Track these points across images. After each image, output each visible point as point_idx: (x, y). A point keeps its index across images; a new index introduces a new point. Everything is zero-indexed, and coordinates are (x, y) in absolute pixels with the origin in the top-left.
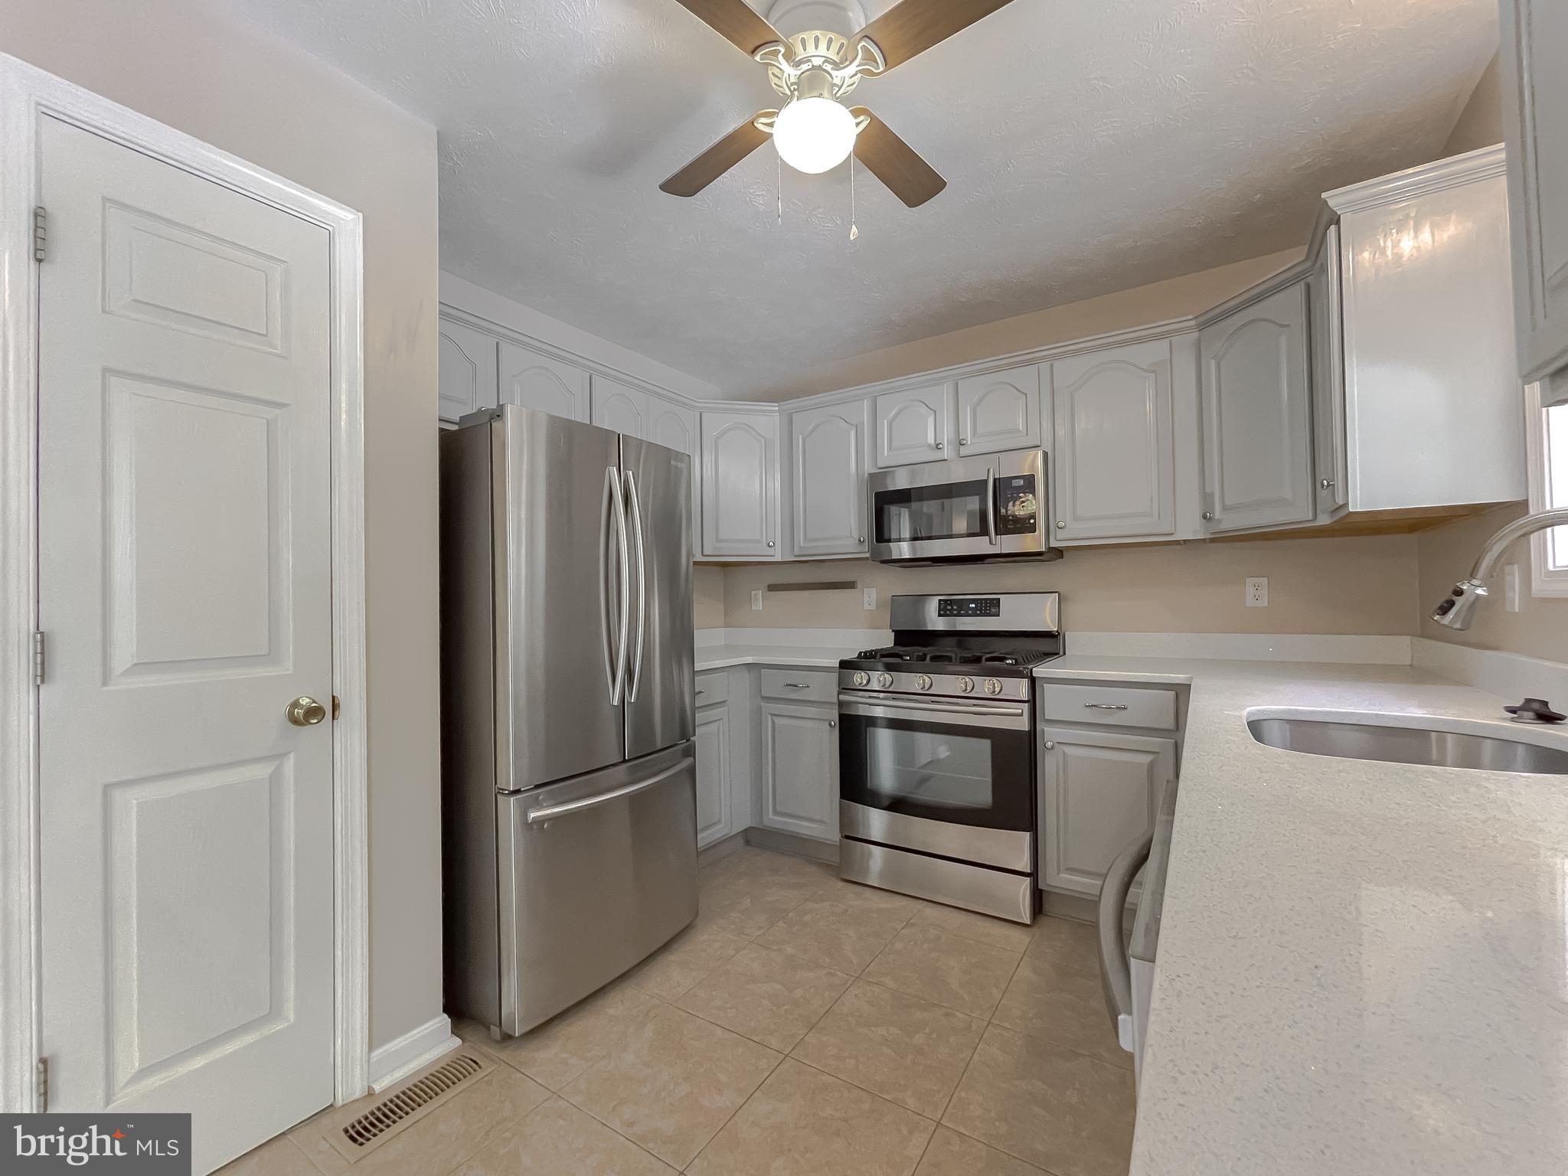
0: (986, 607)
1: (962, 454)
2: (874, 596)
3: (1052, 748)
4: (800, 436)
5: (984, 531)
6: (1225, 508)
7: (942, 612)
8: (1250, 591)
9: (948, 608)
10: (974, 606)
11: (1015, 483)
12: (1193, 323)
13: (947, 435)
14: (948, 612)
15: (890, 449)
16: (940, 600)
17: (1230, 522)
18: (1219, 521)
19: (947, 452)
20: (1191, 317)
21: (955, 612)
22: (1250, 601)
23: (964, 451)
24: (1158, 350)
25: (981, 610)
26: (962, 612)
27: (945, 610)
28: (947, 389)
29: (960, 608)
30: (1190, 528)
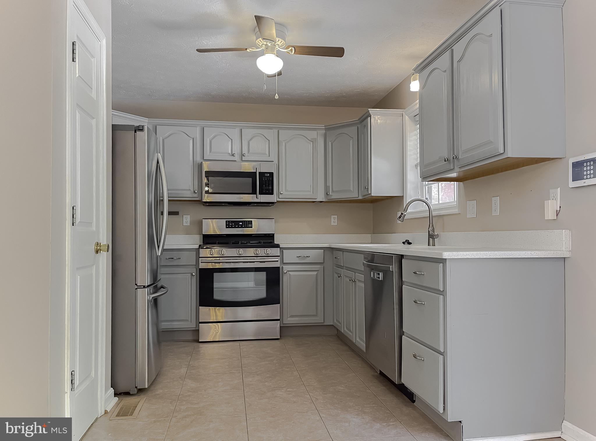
0: (246, 224)
1: (243, 159)
2: (189, 220)
3: (286, 272)
4: (161, 138)
5: (254, 192)
6: (333, 191)
7: (227, 226)
8: (332, 220)
9: (230, 224)
10: (241, 223)
11: (266, 175)
12: (324, 127)
13: (237, 150)
14: (230, 226)
15: (210, 152)
16: (226, 221)
17: (335, 196)
18: (332, 195)
19: (237, 158)
20: (324, 126)
21: (233, 226)
22: (333, 224)
23: (244, 159)
24: (313, 134)
25: (245, 225)
26: (236, 226)
27: (229, 225)
28: (237, 131)
29: (235, 225)
30: (321, 197)
